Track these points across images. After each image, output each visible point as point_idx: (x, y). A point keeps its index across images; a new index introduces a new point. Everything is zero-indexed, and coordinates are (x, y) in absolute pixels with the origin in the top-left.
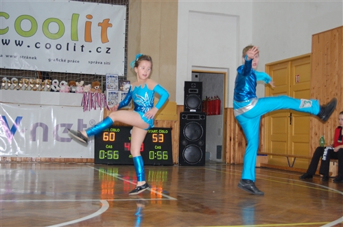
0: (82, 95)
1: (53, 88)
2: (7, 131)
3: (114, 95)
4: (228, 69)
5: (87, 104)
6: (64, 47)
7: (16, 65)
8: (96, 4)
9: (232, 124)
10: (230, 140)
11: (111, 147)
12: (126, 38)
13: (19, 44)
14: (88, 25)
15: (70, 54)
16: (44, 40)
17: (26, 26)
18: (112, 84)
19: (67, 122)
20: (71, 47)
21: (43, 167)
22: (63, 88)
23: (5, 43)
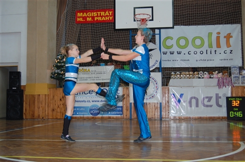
0: (217, 79)
1: (200, 76)
2: (176, 102)
3: (237, 78)
5: (220, 84)
6: (205, 52)
7: (179, 65)
8: (222, 25)
11: (237, 109)
12: (242, 44)
13: (179, 53)
14: (218, 38)
15: (209, 56)
16: (193, 49)
17: (182, 42)
18: (236, 72)
19: (209, 96)
20: (209, 52)
21: (197, 122)
22: (205, 76)
23: (172, 53)
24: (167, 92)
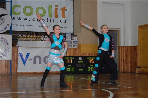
1: (43, 39)
3: (70, 42)
4: (120, 29)
6: (46, 20)
9: (122, 54)
10: (122, 61)
11: (71, 66)
12: (73, 16)
13: (25, 19)
14: (56, 10)
15: (49, 24)
17: (28, 11)
18: (69, 37)
20: (49, 21)
23: (19, 19)
24: (16, 52)
